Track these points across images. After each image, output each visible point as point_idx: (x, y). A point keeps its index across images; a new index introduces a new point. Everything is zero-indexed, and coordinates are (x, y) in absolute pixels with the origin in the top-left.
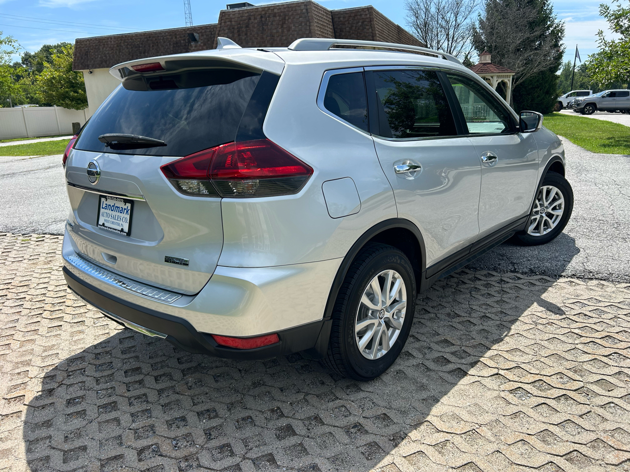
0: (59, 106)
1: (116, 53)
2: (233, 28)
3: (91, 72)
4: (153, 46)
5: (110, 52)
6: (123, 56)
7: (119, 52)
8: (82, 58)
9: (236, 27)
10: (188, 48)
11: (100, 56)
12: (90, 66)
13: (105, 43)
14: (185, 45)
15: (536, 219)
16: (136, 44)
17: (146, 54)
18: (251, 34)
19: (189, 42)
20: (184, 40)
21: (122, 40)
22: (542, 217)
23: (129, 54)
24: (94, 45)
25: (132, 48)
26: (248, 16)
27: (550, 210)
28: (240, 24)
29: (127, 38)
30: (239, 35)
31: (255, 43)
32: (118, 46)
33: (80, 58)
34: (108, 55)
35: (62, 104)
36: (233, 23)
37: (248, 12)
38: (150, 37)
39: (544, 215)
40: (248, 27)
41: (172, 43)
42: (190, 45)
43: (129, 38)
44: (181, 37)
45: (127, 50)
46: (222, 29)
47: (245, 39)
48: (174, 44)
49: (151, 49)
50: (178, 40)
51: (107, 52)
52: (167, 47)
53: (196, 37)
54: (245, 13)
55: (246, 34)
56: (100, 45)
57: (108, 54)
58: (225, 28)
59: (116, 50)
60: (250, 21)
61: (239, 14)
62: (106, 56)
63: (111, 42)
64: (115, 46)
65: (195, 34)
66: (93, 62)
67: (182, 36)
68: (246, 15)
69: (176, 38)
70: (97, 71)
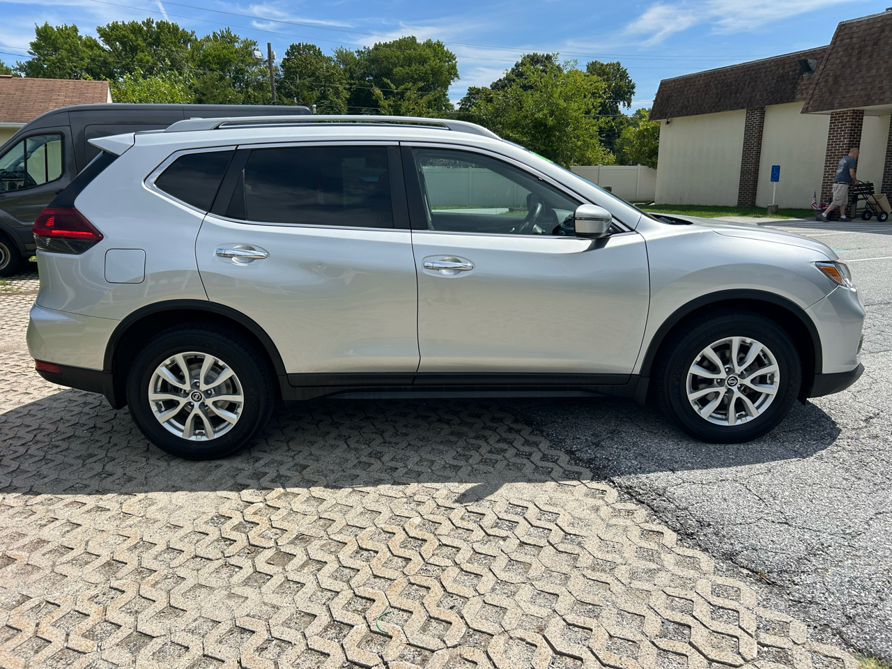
0: (644, 165)
1: (701, 95)
2: (853, 49)
3: (668, 123)
4: (749, 83)
5: (695, 95)
6: (708, 99)
7: (705, 95)
8: (662, 105)
9: (857, 46)
10: (797, 83)
11: (682, 101)
12: (669, 114)
13: (692, 84)
14: (793, 79)
15: (717, 394)
16: (729, 81)
17: (738, 95)
18: (879, 55)
19: (801, 74)
20: (795, 70)
21: (712, 78)
22: (729, 391)
23: (717, 96)
24: (679, 87)
25: (722, 87)
26: (881, 26)
27: (747, 382)
28: (864, 41)
29: (719, 75)
30: (859, 59)
31: (883, 70)
32: (706, 86)
33: (660, 105)
34: (691, 99)
35: (648, 162)
36: (854, 40)
37: (882, 20)
38: (748, 71)
39: (735, 389)
40: (876, 45)
41: (776, 77)
42: (801, 77)
43: (722, 74)
44: (790, 67)
45: (715, 91)
46: (834, 50)
47: (867, 64)
48: (778, 77)
49: (746, 88)
50: (786, 70)
51: (691, 95)
52: (767, 83)
53: (811, 65)
54: (878, 22)
55: (871, 57)
56: (685, 86)
57: (692, 97)
58: (840, 49)
59: (703, 91)
60: (883, 35)
61: (867, 24)
62: (688, 101)
63: (699, 81)
64: (703, 86)
65: (810, 61)
66: (672, 109)
67: (793, 64)
68: (879, 25)
69: (784, 68)
70: (677, 120)
